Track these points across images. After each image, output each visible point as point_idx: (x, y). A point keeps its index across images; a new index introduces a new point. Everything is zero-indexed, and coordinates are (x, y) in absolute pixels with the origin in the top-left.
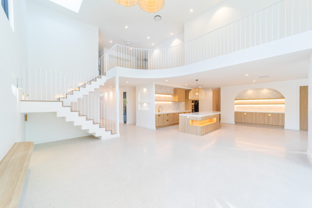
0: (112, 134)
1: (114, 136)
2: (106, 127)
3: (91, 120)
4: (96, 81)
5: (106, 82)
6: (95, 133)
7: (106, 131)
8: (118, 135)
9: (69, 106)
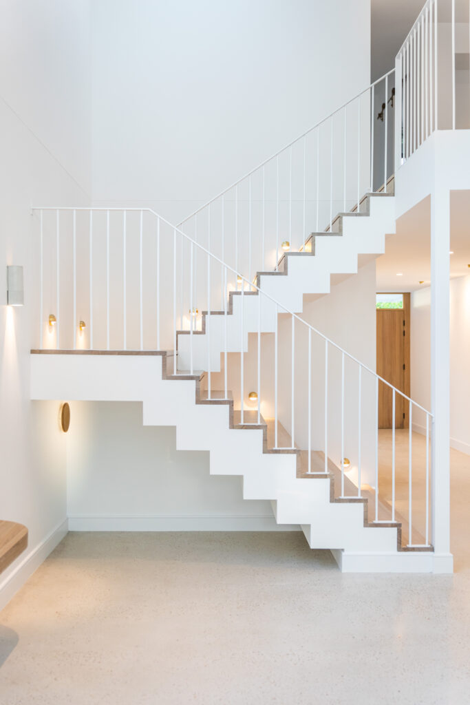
0: (402, 547)
1: (414, 563)
2: (365, 501)
3: (288, 452)
4: (339, 233)
5: (393, 231)
6: (309, 526)
7: (368, 523)
8: (440, 561)
9: (191, 378)
